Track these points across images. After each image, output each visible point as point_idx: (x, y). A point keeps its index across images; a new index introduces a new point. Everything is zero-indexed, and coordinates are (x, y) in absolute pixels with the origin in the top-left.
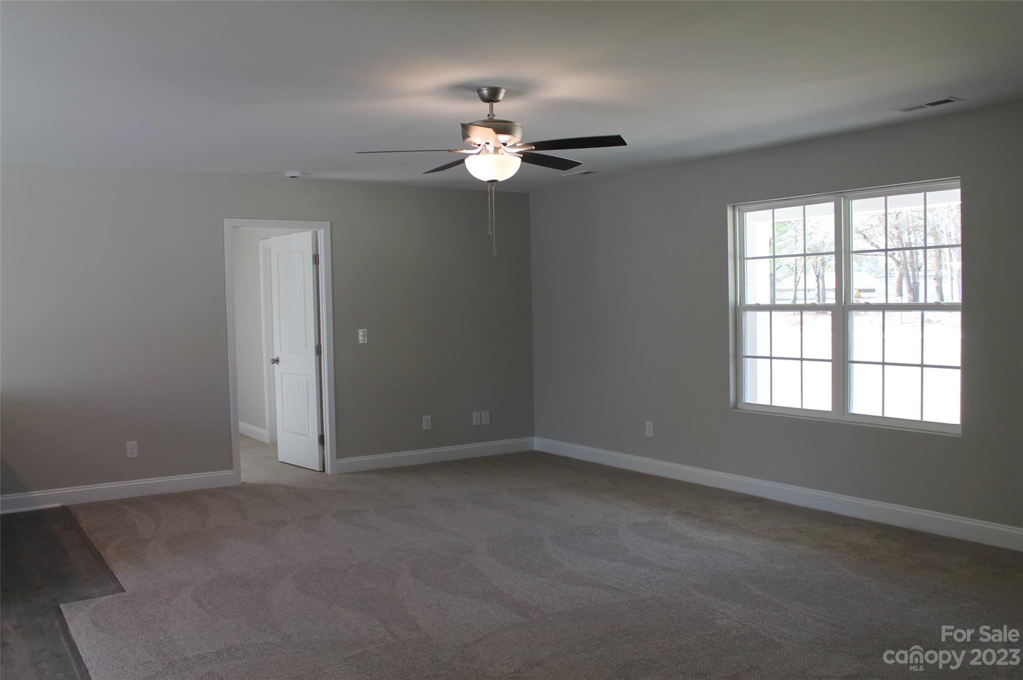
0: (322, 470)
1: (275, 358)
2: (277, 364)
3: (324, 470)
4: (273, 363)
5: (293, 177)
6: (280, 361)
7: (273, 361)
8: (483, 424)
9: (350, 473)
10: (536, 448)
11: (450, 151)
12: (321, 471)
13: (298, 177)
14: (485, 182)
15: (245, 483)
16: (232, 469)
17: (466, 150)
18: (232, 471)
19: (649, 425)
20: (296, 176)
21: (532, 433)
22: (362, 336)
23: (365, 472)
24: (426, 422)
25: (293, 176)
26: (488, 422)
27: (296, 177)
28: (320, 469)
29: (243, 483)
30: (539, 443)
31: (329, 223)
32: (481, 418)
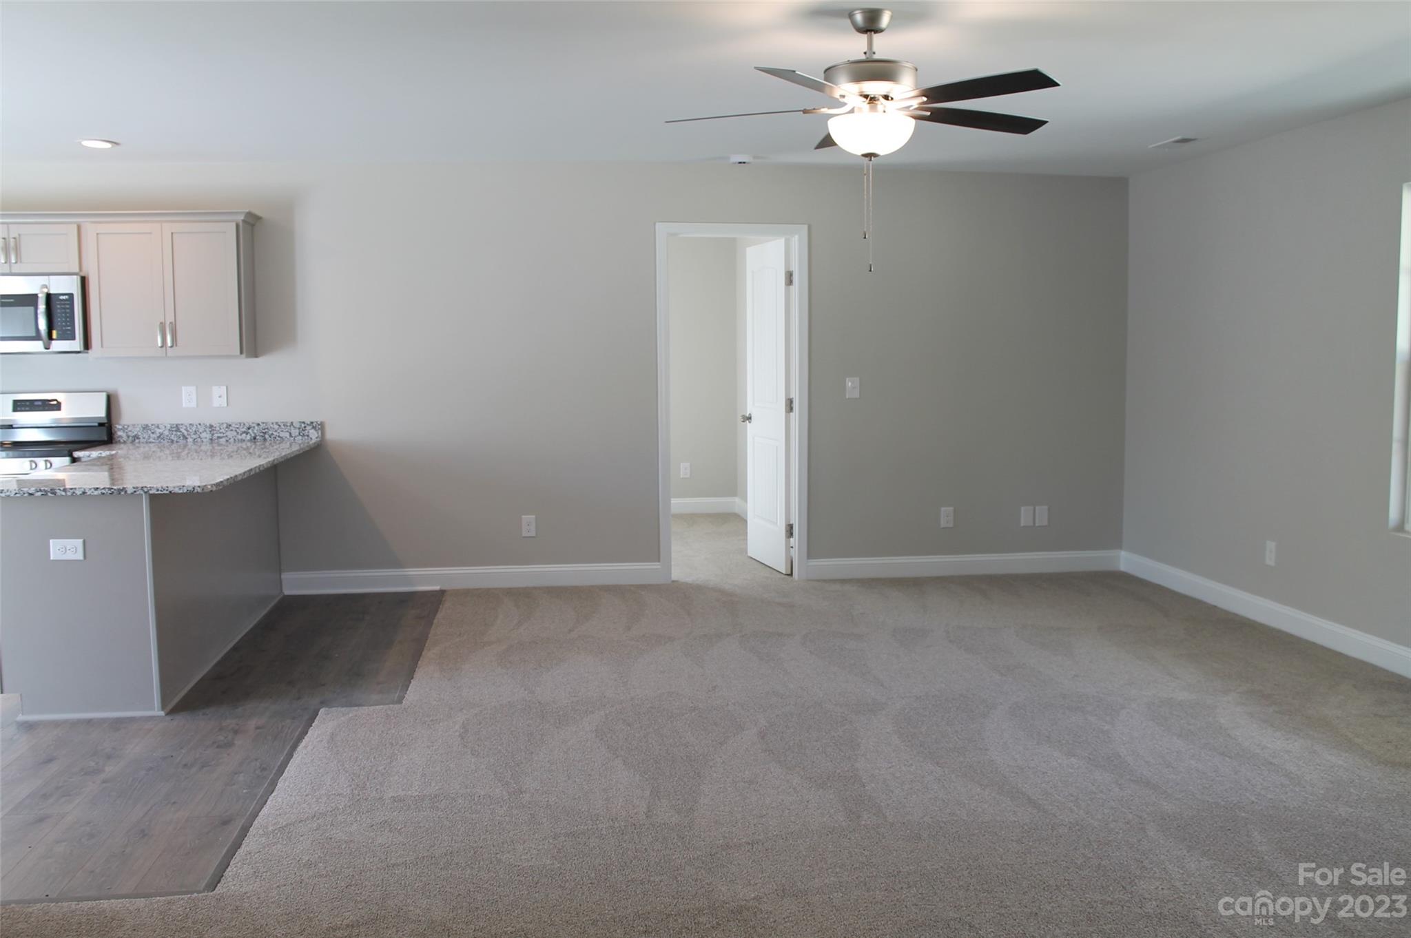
0: (789, 572)
1: (747, 415)
2: (750, 422)
3: (791, 574)
4: (743, 421)
5: (740, 163)
6: (752, 418)
7: (743, 418)
8: (1037, 525)
9: (818, 581)
10: (1123, 567)
11: (805, 112)
12: (788, 575)
13: (748, 163)
14: (859, 156)
15: (677, 581)
16: (659, 561)
17: (829, 108)
18: (658, 563)
19: (1271, 545)
20: (744, 161)
21: (1117, 544)
22: (852, 386)
23: (843, 581)
24: (946, 516)
25: (740, 161)
26: (1045, 523)
27: (744, 163)
28: (786, 570)
29: (673, 581)
30: (1127, 561)
31: (806, 227)
32: (1032, 515)
